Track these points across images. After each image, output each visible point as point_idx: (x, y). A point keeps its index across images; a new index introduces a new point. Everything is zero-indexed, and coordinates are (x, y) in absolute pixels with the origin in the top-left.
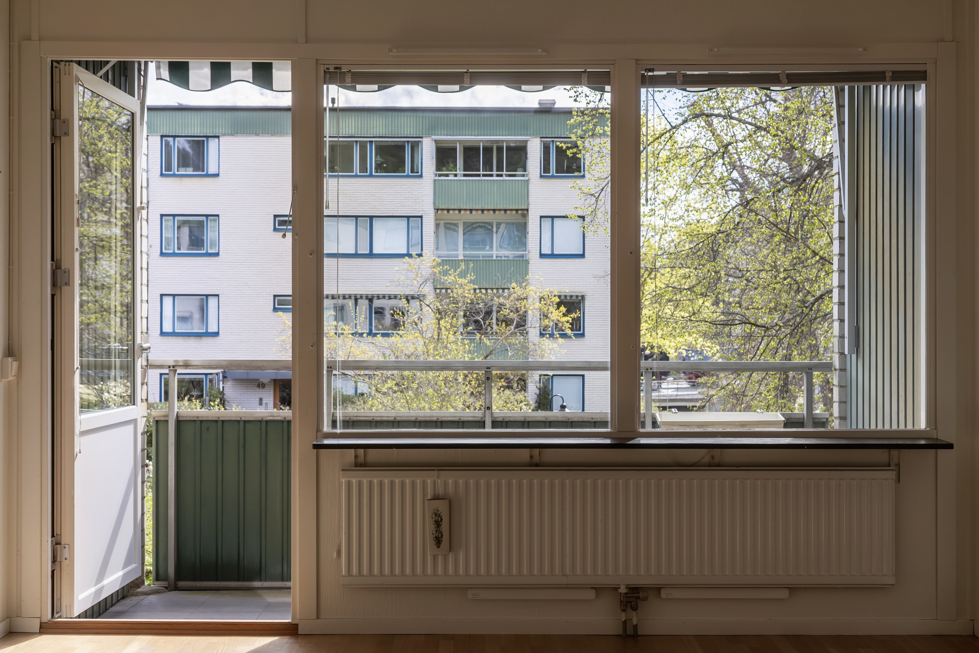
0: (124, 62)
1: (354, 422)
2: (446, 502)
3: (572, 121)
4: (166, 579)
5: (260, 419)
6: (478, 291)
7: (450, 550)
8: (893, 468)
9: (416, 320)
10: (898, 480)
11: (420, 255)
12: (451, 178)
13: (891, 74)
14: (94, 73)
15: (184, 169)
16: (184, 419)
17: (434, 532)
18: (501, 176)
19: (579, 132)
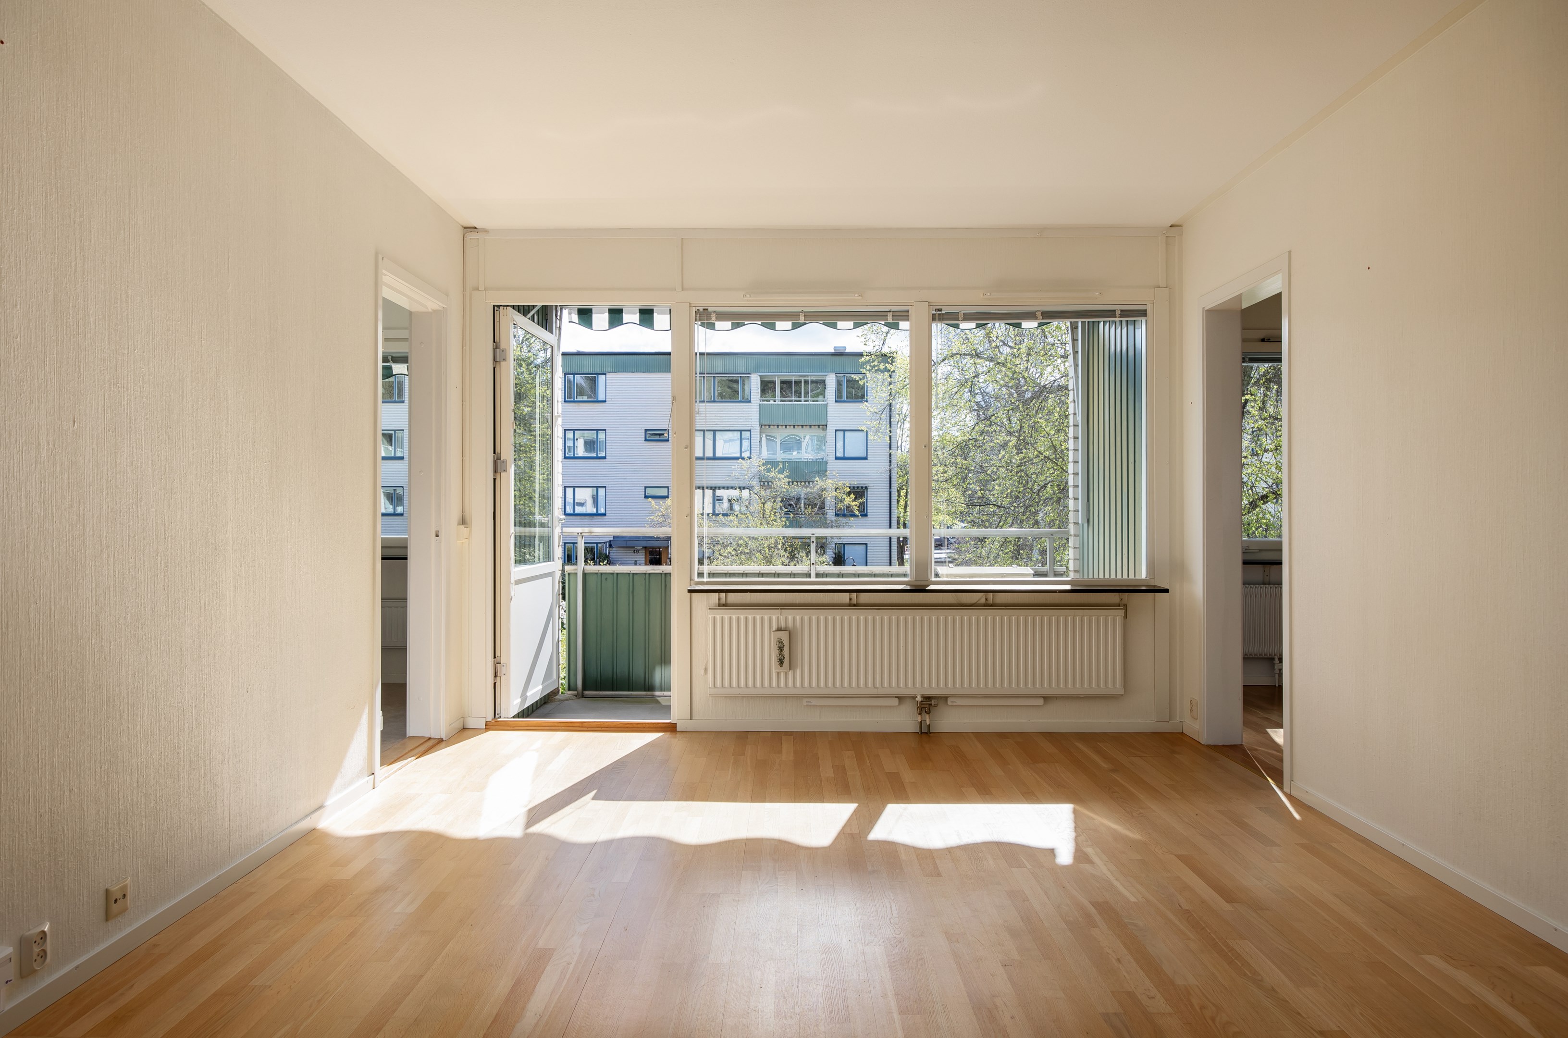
0: (545, 306)
1: (713, 574)
2: (787, 633)
3: (863, 359)
4: (576, 689)
5: (645, 572)
6: (791, 484)
7: (790, 669)
8: (1122, 608)
9: (747, 504)
10: (1126, 616)
11: (750, 458)
12: (772, 402)
13: (1119, 312)
14: (524, 315)
15: (581, 397)
16: (589, 572)
17: (778, 656)
18: (807, 401)
19: (868, 368)
